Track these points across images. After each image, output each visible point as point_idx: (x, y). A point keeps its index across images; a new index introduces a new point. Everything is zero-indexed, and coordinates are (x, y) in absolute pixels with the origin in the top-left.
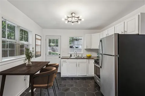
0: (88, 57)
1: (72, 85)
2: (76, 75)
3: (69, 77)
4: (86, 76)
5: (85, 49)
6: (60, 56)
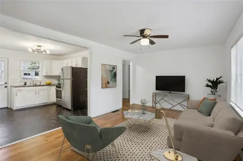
5: (44, 76)
6: (6, 85)
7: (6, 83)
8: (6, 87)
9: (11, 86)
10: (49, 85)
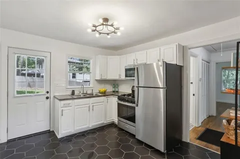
0: (102, 93)
1: (93, 146)
2: (88, 127)
3: (76, 134)
4: (103, 123)
5: (96, 80)
6: (48, 95)
7: (48, 92)
8: (47, 98)
9: (54, 97)
10: (104, 94)
